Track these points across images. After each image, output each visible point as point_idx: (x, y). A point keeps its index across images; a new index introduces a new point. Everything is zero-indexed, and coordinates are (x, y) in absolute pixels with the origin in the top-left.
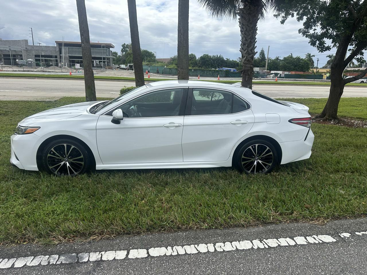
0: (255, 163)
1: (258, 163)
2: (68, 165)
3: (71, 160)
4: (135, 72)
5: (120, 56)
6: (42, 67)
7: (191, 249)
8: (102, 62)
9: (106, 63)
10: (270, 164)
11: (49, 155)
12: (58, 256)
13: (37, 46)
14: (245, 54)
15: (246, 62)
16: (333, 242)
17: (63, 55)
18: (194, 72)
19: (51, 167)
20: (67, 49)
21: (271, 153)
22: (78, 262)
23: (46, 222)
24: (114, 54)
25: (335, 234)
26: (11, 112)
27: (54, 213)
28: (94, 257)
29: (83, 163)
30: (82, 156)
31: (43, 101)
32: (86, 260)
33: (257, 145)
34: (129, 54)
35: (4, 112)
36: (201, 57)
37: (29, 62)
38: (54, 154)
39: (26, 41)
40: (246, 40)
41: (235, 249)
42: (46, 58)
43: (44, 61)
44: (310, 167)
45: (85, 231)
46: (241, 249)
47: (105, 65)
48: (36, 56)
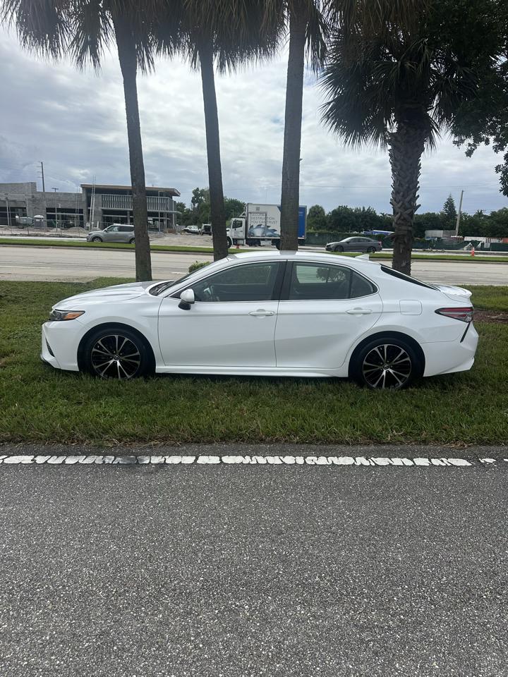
0: (384, 373)
1: (388, 373)
2: (119, 364)
3: (123, 358)
4: (214, 239)
5: (189, 210)
6: (59, 229)
7: (275, 460)
8: (157, 220)
9: (165, 223)
10: (407, 376)
11: (94, 350)
12: (113, 457)
13: (51, 193)
14: (399, 208)
15: (400, 221)
16: (466, 466)
17: (93, 208)
18: (318, 238)
19: (95, 367)
20: (100, 197)
21: (408, 359)
22: (137, 463)
23: (97, 423)
24: (179, 207)
25: (474, 458)
26: (23, 299)
27: (105, 415)
28: (156, 460)
29: (138, 363)
30: (138, 353)
31: (70, 283)
32: (147, 462)
33: (386, 346)
34: (206, 207)
35: (13, 298)
36: (333, 211)
37: (37, 220)
38: (101, 348)
39: (34, 185)
40: (401, 185)
41: (331, 463)
42: (64, 214)
43: (60, 218)
44: (473, 384)
45: (144, 436)
46: (338, 464)
47: (162, 226)
48: (48, 210)
